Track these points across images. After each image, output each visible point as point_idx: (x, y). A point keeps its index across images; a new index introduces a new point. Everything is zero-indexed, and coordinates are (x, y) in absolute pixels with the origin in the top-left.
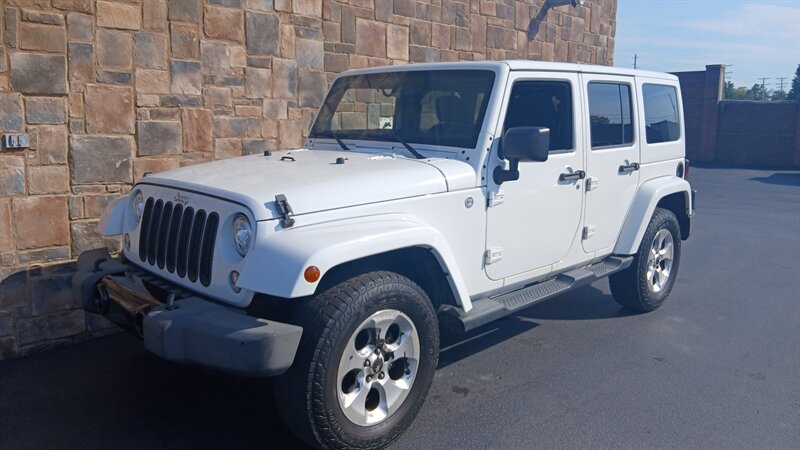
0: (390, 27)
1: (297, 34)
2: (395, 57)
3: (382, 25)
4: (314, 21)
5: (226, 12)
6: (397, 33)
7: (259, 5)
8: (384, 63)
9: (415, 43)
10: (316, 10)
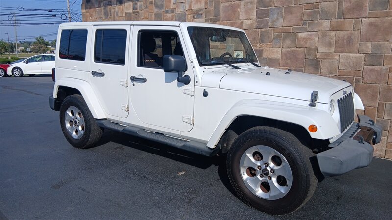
0: (242, 3)
1: (194, 18)
2: (245, 18)
3: (237, 3)
4: (201, 10)
5: (169, 15)
6: (247, 5)
7: (180, 10)
8: (236, 23)
9: (261, 7)
10: (201, 6)
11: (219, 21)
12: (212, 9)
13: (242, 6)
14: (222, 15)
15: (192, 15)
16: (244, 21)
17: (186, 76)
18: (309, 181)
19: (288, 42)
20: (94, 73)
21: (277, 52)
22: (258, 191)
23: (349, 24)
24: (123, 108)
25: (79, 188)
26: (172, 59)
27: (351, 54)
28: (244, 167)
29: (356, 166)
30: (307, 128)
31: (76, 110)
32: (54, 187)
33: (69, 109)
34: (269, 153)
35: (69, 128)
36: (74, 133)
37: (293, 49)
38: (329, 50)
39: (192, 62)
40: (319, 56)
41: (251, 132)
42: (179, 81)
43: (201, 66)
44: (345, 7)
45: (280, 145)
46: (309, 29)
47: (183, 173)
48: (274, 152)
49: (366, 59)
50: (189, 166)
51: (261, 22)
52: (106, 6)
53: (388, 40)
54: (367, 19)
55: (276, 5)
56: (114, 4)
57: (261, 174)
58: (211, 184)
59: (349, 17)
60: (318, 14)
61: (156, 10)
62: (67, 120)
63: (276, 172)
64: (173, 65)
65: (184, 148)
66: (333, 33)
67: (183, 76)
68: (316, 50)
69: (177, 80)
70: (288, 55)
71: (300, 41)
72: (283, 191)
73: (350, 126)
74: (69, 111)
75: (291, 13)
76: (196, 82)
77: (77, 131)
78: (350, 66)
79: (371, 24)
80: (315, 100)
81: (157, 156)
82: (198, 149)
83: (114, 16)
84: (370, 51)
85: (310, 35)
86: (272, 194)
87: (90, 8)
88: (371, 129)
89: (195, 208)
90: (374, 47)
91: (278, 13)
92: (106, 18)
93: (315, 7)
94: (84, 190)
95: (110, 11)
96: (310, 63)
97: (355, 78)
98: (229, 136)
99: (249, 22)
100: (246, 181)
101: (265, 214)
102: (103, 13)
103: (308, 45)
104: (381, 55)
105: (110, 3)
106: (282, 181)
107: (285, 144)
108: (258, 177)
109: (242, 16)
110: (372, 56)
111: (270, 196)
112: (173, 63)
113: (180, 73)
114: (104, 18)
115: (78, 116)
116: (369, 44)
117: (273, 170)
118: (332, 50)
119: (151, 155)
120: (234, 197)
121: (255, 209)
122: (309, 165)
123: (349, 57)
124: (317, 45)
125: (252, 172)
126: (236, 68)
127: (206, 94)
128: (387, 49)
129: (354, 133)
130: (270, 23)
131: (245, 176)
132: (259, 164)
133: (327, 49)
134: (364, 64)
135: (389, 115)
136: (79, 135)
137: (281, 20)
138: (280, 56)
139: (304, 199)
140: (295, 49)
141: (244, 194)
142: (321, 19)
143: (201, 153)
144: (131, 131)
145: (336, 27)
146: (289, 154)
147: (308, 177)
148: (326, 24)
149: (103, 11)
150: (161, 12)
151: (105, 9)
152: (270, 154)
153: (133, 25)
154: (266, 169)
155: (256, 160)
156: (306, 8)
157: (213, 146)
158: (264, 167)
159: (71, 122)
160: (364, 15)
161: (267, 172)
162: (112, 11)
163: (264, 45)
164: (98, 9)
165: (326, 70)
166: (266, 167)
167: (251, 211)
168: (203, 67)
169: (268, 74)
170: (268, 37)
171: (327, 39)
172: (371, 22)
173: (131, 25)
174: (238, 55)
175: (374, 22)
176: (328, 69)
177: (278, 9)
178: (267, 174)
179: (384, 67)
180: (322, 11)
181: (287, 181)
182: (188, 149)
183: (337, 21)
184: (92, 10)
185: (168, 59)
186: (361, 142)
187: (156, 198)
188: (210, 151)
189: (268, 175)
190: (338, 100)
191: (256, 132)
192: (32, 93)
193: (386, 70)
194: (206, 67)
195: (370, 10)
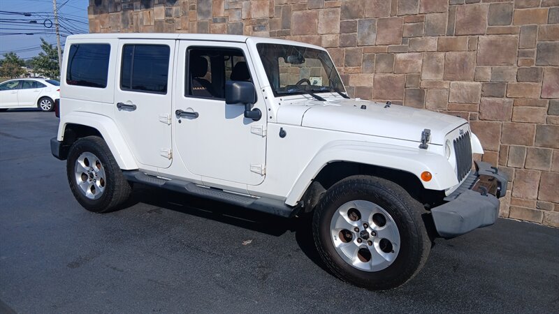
0: (321, 11)
1: (254, 30)
2: (324, 33)
3: (314, 11)
4: (264, 20)
5: (219, 26)
6: (328, 15)
7: (235, 18)
8: (313, 39)
9: (347, 18)
10: (265, 13)
11: (289, 35)
12: (279, 19)
13: (321, 16)
14: (294, 27)
15: (251, 26)
16: (324, 37)
17: (255, 109)
18: (422, 244)
19: (383, 66)
20: (121, 106)
21: (368, 79)
22: (355, 260)
23: (463, 42)
24: (164, 154)
25: (107, 266)
26: (237, 86)
27: (465, 83)
28: (336, 230)
29: (479, 225)
30: (419, 176)
31: (93, 158)
32: (71, 266)
33: (81, 156)
34: (369, 209)
35: (81, 183)
36: (89, 191)
37: (389, 75)
38: (436, 77)
39: (264, 91)
40: (423, 85)
41: (346, 183)
42: (246, 116)
43: (275, 96)
44: (458, 20)
45: (384, 198)
46: (410, 49)
47: (250, 242)
48: (376, 208)
49: (485, 89)
50: (256, 233)
51: (347, 38)
52: (125, 10)
53: (512, 65)
54: (485, 37)
55: (367, 16)
56: (136, 8)
57: (359, 238)
58: (289, 256)
59: (463, 33)
60: (422, 29)
61: (199, 18)
62: (79, 173)
63: (379, 234)
64: (239, 94)
65: (253, 207)
66: (442, 55)
67: (252, 110)
68: (419, 77)
69: (243, 115)
70: (383, 82)
71: (398, 64)
72: (388, 259)
73: (468, 175)
74: (80, 160)
75: (387, 27)
76: (269, 118)
77: (93, 188)
78: (464, 98)
79: (491, 43)
80: (427, 141)
81: (210, 222)
82: (274, 208)
83: (137, 24)
84: (489, 78)
85: (412, 57)
86: (373, 264)
87: (101, 13)
88: (494, 178)
89: (272, 286)
90: (494, 73)
91: (370, 27)
92: (124, 28)
93: (419, 19)
94: (115, 269)
95: (132, 18)
96: (412, 94)
97: (470, 113)
98: (314, 190)
99: (330, 38)
100: (339, 248)
101: (365, 291)
102: (121, 20)
103: (409, 70)
104: (503, 84)
105: (131, 7)
106: (385, 246)
107: (391, 197)
108: (355, 241)
109: (321, 29)
110: (492, 84)
111: (371, 266)
112: (239, 91)
113: (248, 105)
114: (122, 27)
115: (96, 168)
116: (488, 70)
117: (374, 232)
118: (440, 77)
119: (201, 219)
120: (321, 271)
121: (352, 285)
122: (422, 224)
123: (462, 86)
124: (420, 70)
125: (346, 236)
126: (320, 99)
127: (283, 134)
128: (511, 75)
129: (473, 183)
130: (358, 40)
131: (338, 242)
132: (356, 224)
133: (433, 75)
134: (482, 96)
135: (513, 161)
136: (97, 193)
137: (373, 36)
138: (372, 84)
139: (416, 268)
140: (392, 75)
141: (337, 265)
142: (426, 35)
143: (277, 213)
144: (175, 186)
145: (446, 47)
146: (396, 210)
147: (420, 238)
148: (433, 43)
149: (121, 17)
150: (206, 20)
151: (123, 14)
152: (371, 211)
153: (179, 40)
154: (365, 232)
155: (351, 219)
156: (406, 21)
157: (293, 204)
158: (362, 228)
159: (84, 176)
160: (481, 32)
161: (366, 235)
162: (135, 17)
163: (351, 69)
164: (113, 15)
165: (433, 103)
166: (365, 228)
167: (345, 287)
168: (279, 98)
169: (363, 107)
170: (357, 58)
171: (434, 62)
172: (491, 41)
173: (176, 40)
174: (315, 82)
175: (494, 41)
176: (435, 102)
177: (370, 21)
178: (366, 237)
179: (507, 100)
180: (428, 25)
181: (393, 246)
182: (259, 209)
183: (447, 39)
184: (104, 15)
185: (232, 87)
186: (484, 193)
187: (218, 275)
188: (289, 209)
189: (368, 239)
190: (454, 141)
191: (353, 182)
192: (8, 135)
193: (510, 102)
194: (282, 98)
195: (489, 25)
